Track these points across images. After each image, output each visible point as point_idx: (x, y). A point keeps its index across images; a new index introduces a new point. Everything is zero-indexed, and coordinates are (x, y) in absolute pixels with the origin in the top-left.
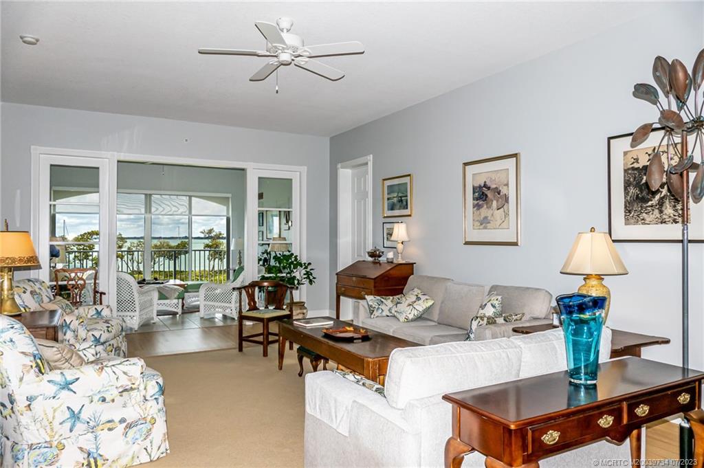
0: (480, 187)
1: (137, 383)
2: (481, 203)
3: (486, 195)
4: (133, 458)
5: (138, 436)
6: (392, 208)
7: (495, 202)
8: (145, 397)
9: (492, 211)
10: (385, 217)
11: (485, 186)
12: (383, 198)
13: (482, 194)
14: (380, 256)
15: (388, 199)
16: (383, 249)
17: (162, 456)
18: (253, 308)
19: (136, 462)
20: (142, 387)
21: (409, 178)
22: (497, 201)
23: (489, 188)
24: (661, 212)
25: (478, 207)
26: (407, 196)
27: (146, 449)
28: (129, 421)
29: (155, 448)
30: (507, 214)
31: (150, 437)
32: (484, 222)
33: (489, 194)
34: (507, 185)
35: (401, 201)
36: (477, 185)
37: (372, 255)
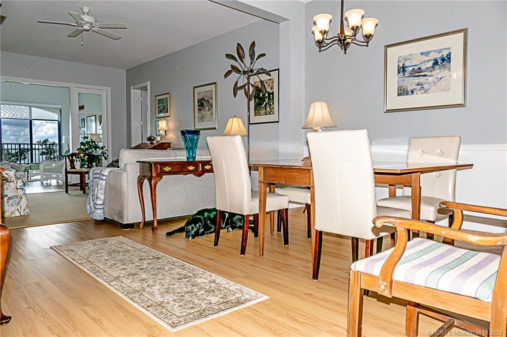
0: (201, 99)
1: (13, 179)
2: (201, 108)
3: (204, 104)
4: (12, 213)
5: (14, 203)
6: (160, 112)
7: (207, 108)
8: (16, 187)
9: (205, 112)
10: (157, 118)
11: (203, 99)
12: (156, 107)
13: (203, 104)
14: (154, 140)
15: (158, 107)
16: (155, 136)
17: (26, 214)
18: (73, 167)
19: (13, 216)
20: (15, 182)
21: (168, 95)
22: (208, 106)
23: (204, 100)
24: (266, 110)
25: (199, 110)
26: (167, 105)
27: (18, 210)
28: (9, 196)
29: (22, 210)
30: (212, 114)
31: (20, 205)
32: (202, 118)
33: (205, 103)
34: (212, 98)
35: (164, 108)
36: (199, 98)
37: (149, 139)
